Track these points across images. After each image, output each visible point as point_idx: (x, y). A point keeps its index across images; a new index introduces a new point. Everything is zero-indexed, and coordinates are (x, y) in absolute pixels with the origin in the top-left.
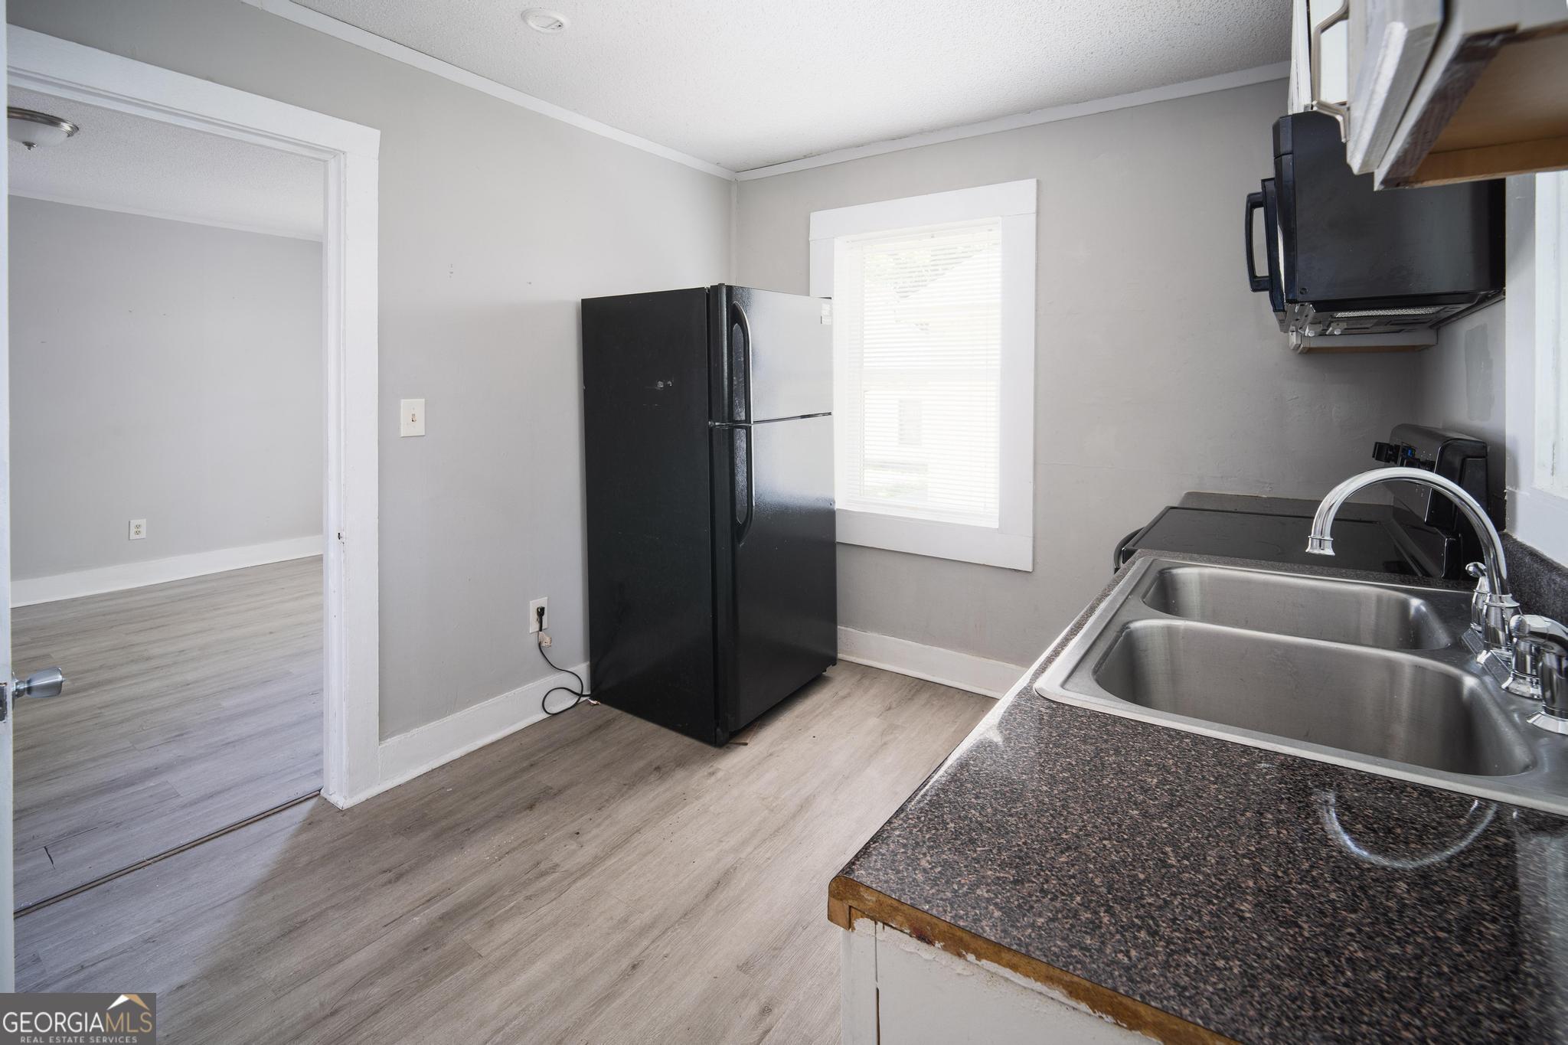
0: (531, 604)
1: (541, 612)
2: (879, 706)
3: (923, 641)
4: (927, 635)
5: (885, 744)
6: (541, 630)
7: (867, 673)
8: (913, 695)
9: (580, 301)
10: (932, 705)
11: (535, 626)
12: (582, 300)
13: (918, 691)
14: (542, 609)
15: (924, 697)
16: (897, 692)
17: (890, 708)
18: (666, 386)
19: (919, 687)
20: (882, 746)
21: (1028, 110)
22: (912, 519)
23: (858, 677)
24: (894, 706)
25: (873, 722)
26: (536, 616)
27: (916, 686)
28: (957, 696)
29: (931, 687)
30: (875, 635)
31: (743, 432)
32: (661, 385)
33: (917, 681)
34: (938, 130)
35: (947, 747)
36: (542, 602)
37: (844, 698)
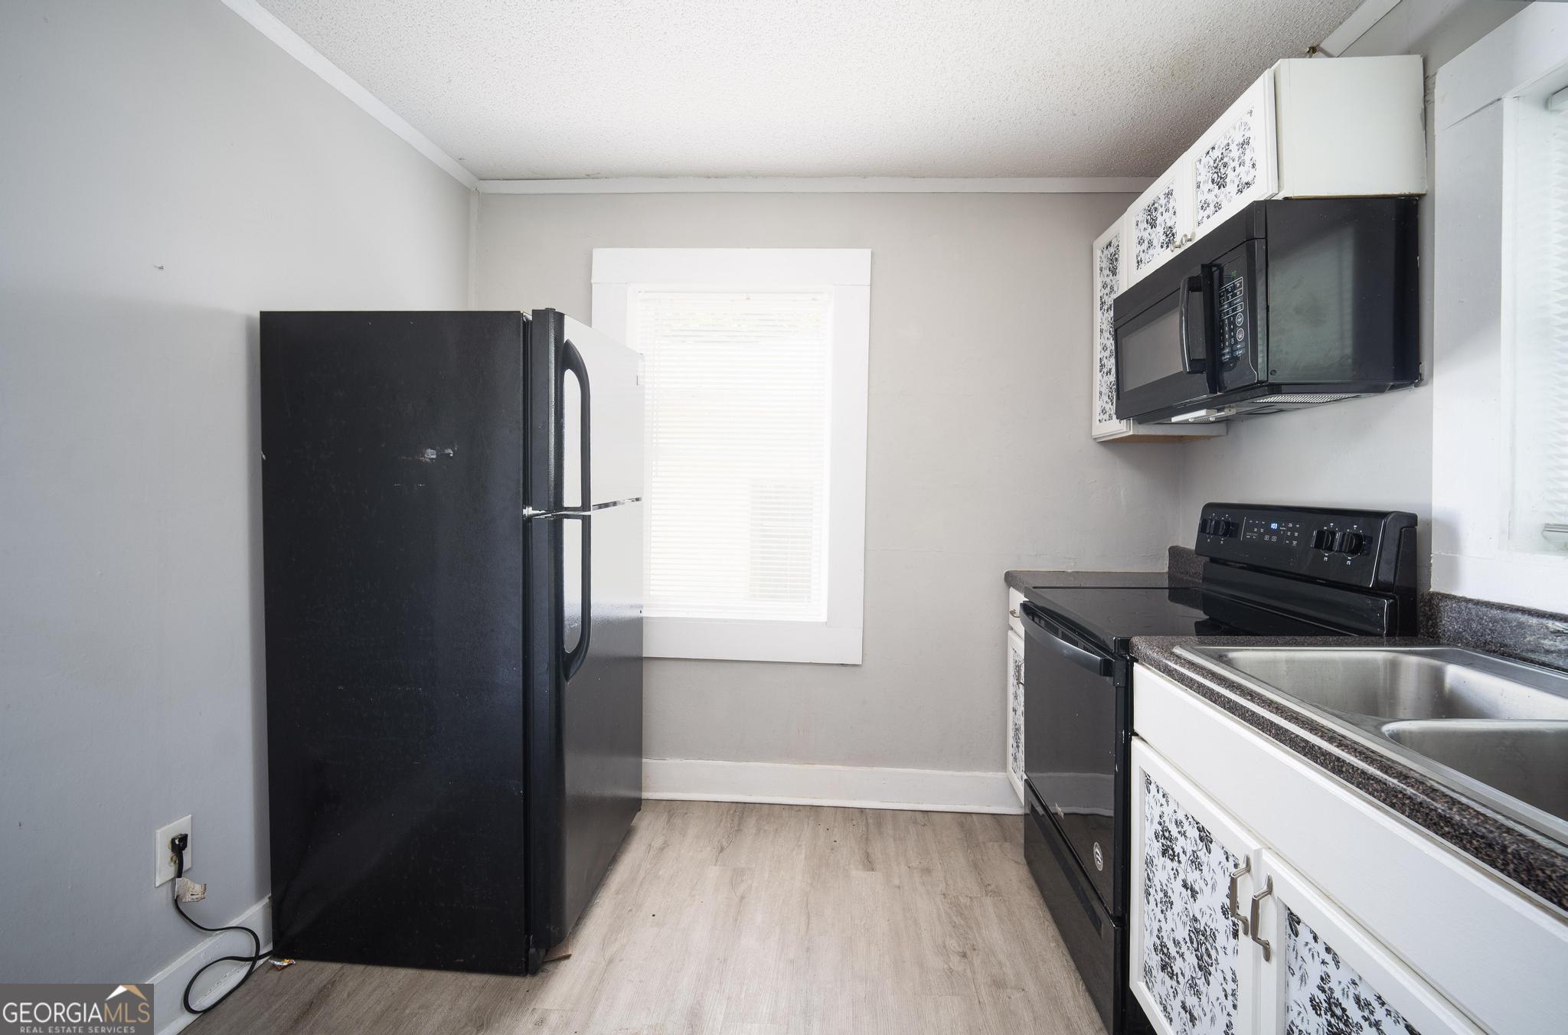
0: (158, 836)
1: (179, 845)
2: (709, 849)
3: (737, 758)
4: (741, 750)
5: (742, 898)
6: (179, 873)
7: (674, 808)
8: (739, 824)
9: (258, 316)
10: (765, 831)
11: (164, 869)
12: (263, 314)
13: (741, 818)
14: (184, 839)
15: (751, 823)
16: (719, 825)
17: (722, 849)
18: (442, 456)
19: (741, 812)
20: (741, 901)
21: (864, 175)
22: (726, 621)
23: (665, 817)
24: (725, 844)
25: (713, 872)
26: (169, 853)
27: (735, 811)
28: (785, 814)
29: (752, 810)
30: (678, 761)
31: (577, 524)
32: (431, 454)
33: (734, 805)
34: (764, 177)
35: (809, 881)
36: (180, 825)
37: (662, 849)
